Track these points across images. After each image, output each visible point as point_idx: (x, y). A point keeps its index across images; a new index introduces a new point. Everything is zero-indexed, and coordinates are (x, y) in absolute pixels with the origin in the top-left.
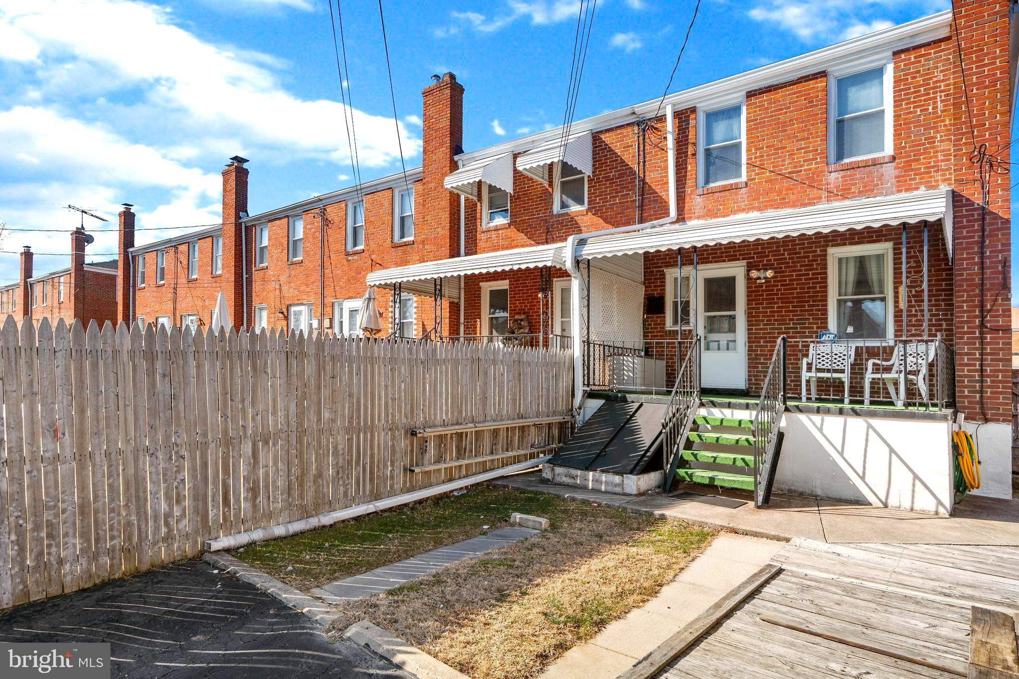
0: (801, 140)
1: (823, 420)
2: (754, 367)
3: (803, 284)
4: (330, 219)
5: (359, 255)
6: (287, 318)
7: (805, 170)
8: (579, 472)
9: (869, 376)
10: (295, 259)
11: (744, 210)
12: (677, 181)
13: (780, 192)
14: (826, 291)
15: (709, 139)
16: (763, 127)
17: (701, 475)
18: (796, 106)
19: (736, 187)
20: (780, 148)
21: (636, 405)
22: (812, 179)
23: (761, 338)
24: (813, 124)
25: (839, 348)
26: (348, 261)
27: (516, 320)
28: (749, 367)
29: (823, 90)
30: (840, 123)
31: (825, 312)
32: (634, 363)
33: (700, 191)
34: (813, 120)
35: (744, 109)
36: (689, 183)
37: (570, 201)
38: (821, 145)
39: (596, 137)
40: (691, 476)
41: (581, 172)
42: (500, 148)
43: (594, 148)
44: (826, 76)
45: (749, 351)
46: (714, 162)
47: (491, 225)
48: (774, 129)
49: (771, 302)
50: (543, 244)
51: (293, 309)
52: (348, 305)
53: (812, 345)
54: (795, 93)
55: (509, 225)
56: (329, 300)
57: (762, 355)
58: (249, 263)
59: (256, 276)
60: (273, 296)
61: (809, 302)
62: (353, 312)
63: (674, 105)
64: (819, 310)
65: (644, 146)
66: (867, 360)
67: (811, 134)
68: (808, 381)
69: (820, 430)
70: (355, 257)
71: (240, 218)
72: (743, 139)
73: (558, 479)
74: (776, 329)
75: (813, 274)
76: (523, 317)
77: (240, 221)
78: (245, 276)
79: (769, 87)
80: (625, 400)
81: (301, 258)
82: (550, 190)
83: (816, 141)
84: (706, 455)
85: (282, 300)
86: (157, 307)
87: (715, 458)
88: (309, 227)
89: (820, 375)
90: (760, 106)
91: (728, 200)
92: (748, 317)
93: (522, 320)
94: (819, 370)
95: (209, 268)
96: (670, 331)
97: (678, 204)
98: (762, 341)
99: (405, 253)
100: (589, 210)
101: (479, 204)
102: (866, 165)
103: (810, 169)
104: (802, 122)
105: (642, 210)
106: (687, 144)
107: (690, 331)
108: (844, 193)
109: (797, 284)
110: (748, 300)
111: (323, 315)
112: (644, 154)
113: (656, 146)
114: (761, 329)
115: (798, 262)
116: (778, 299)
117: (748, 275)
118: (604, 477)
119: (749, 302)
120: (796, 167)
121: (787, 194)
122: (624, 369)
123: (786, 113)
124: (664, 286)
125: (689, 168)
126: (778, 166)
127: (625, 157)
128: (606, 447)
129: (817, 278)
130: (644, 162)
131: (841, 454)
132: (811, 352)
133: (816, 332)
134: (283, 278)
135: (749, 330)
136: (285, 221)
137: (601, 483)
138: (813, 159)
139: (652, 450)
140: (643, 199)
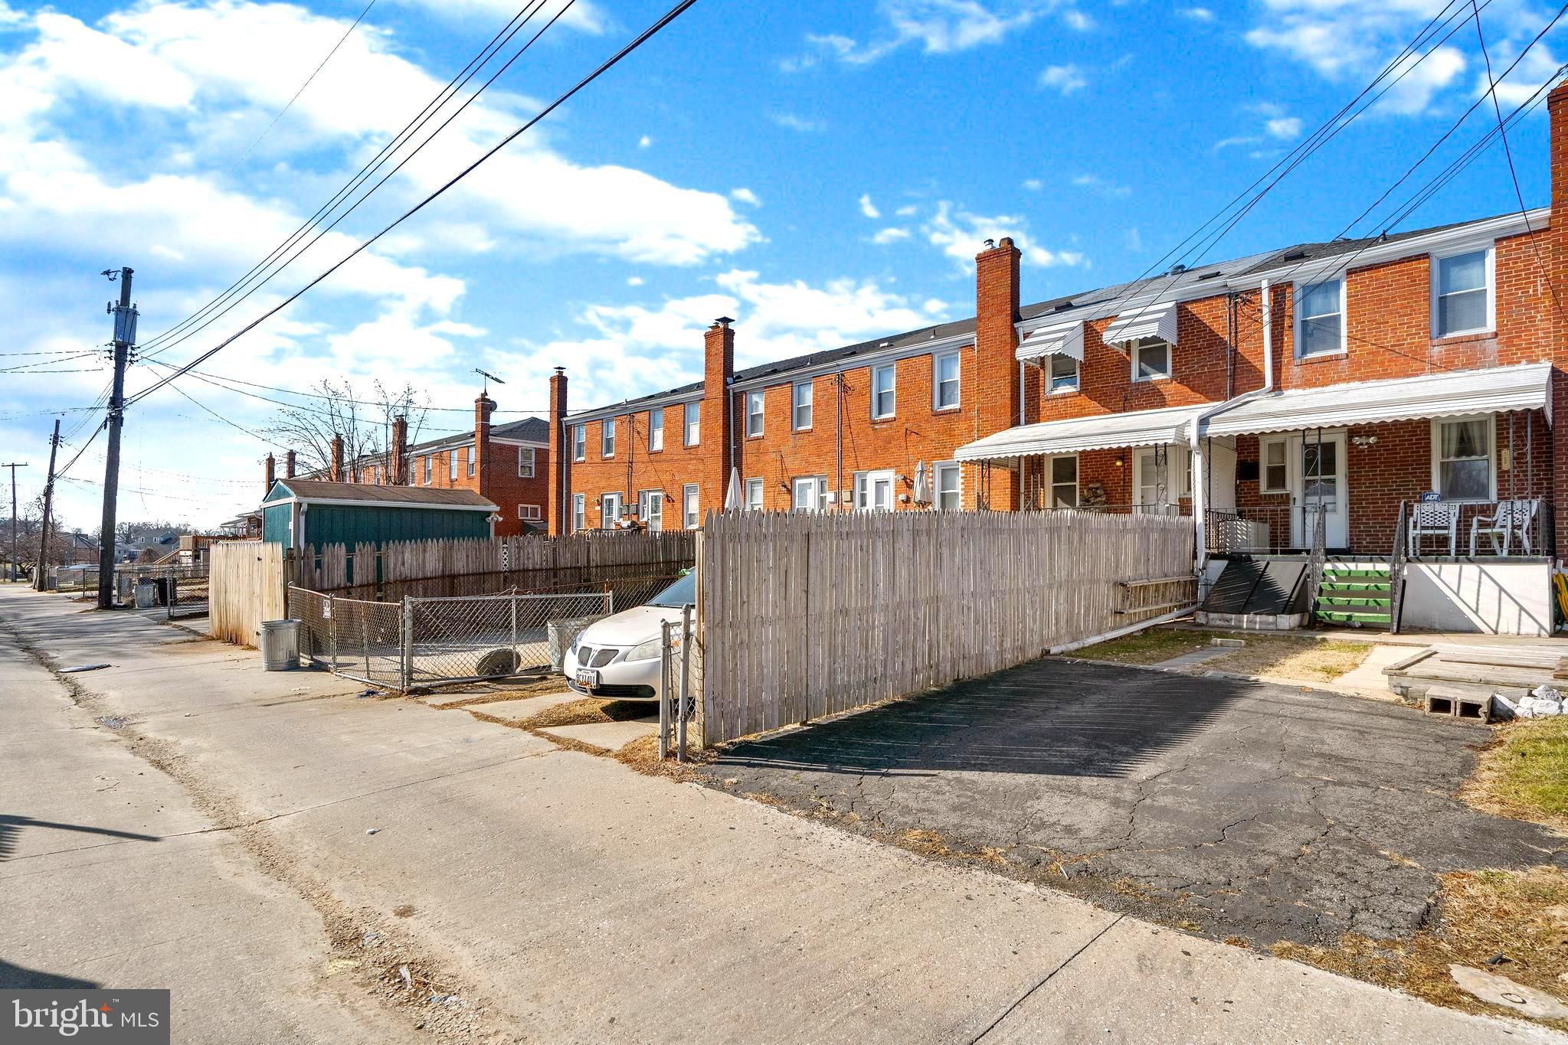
0: (1404, 316)
1: (1440, 568)
2: (1356, 527)
3: (1406, 448)
4: (850, 385)
5: (888, 424)
6: (790, 492)
7: (1408, 344)
8: (1234, 616)
9: (1474, 532)
10: (799, 429)
11: (1344, 380)
12: (1273, 352)
13: (1382, 363)
14: (1430, 455)
15: (1306, 311)
16: (1365, 302)
17: (1339, 616)
18: (1399, 284)
19: (1337, 358)
20: (1382, 323)
21: (1264, 564)
22: (1415, 352)
23: (1363, 500)
24: (1415, 302)
25: (1440, 507)
26: (874, 430)
27: (1091, 489)
28: (1350, 527)
29: (1426, 271)
30: (1443, 300)
31: (1428, 474)
32: (1247, 527)
33: (1298, 361)
34: (1417, 297)
35: (1344, 285)
36: (1286, 353)
37: (1148, 369)
38: (1425, 321)
39: (1181, 307)
40: (1330, 616)
41: (1163, 341)
42: (1070, 316)
43: (1179, 317)
44: (1428, 257)
45: (1350, 512)
46: (1312, 334)
47: (1055, 392)
48: (1375, 304)
49: (1374, 466)
50: (1119, 412)
51: (798, 482)
52: (872, 477)
53: (1416, 505)
54: (1397, 272)
55: (1080, 393)
56: (848, 471)
57: (1363, 516)
58: (739, 433)
59: (746, 446)
60: (772, 469)
61: (1412, 465)
62: (880, 484)
63: (1270, 279)
64: (1423, 473)
65: (1236, 317)
66: (1472, 517)
67: (1414, 310)
68: (1414, 538)
69: (1439, 576)
70: (884, 426)
71: (728, 384)
72: (1343, 312)
73: (1212, 623)
74: (1379, 491)
75: (1416, 439)
76: (1098, 485)
77: (728, 387)
78: (732, 447)
79: (1370, 265)
80: (1249, 559)
81: (810, 427)
82: (1128, 358)
83: (1418, 318)
84: (1339, 600)
85: (785, 472)
86: (603, 483)
87: (1349, 601)
88: (820, 394)
89: (1424, 532)
90: (1361, 283)
91: (1328, 370)
92: (1349, 480)
93: (1097, 489)
94: (1423, 528)
95: (680, 439)
96: (1265, 495)
97: (1274, 374)
98: (1364, 502)
99: (949, 421)
100: (1173, 379)
101: (1041, 371)
102: (1470, 340)
103: (1413, 343)
104: (1405, 299)
105: (1234, 379)
106: (1284, 316)
107: (1288, 495)
108: (1448, 365)
109: (1400, 449)
110: (1349, 465)
111: (840, 487)
112: (1236, 324)
113: (1249, 317)
114: (1363, 491)
115: (1402, 429)
116: (1381, 463)
117: (1350, 441)
118: (1258, 618)
119: (1350, 466)
120: (1399, 340)
121: (1389, 366)
122: (1237, 533)
123: (1388, 290)
124: (1258, 452)
125: (1286, 339)
126: (1380, 339)
127: (1214, 327)
128: (1250, 596)
129: (1421, 443)
130: (1236, 332)
131: (1457, 594)
132: (1415, 511)
133: (1420, 493)
134: (785, 449)
135: (1350, 492)
136: (787, 388)
137: (1256, 623)
138: (1416, 334)
139: (1294, 596)
140: (1234, 369)
